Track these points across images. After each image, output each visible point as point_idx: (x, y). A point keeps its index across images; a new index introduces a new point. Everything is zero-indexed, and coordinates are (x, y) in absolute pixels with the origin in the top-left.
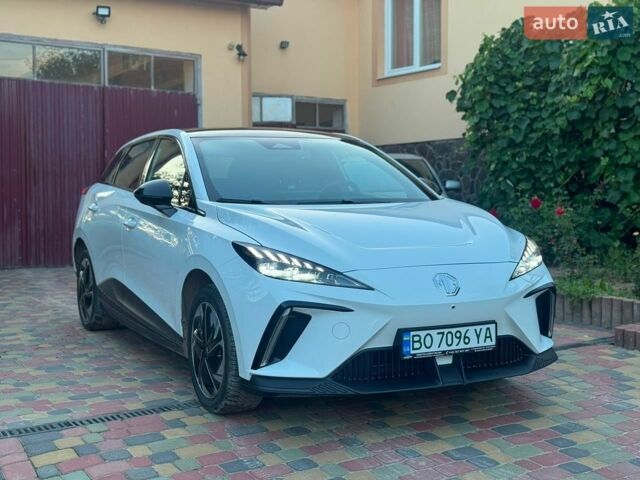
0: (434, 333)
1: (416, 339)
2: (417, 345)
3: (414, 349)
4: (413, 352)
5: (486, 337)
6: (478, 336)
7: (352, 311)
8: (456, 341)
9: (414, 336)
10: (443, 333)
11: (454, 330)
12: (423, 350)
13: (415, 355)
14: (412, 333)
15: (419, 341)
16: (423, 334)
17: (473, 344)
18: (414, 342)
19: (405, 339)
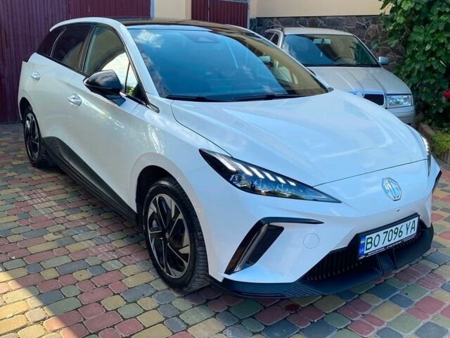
0: (381, 233)
1: (370, 240)
2: (369, 246)
3: (367, 249)
4: (365, 252)
5: (412, 228)
6: (407, 229)
7: (322, 223)
8: (394, 235)
9: (368, 239)
10: (387, 232)
11: (393, 228)
12: (373, 248)
13: (367, 254)
14: (367, 237)
15: (371, 243)
16: (373, 236)
17: (404, 236)
18: (367, 243)
19: (362, 242)
